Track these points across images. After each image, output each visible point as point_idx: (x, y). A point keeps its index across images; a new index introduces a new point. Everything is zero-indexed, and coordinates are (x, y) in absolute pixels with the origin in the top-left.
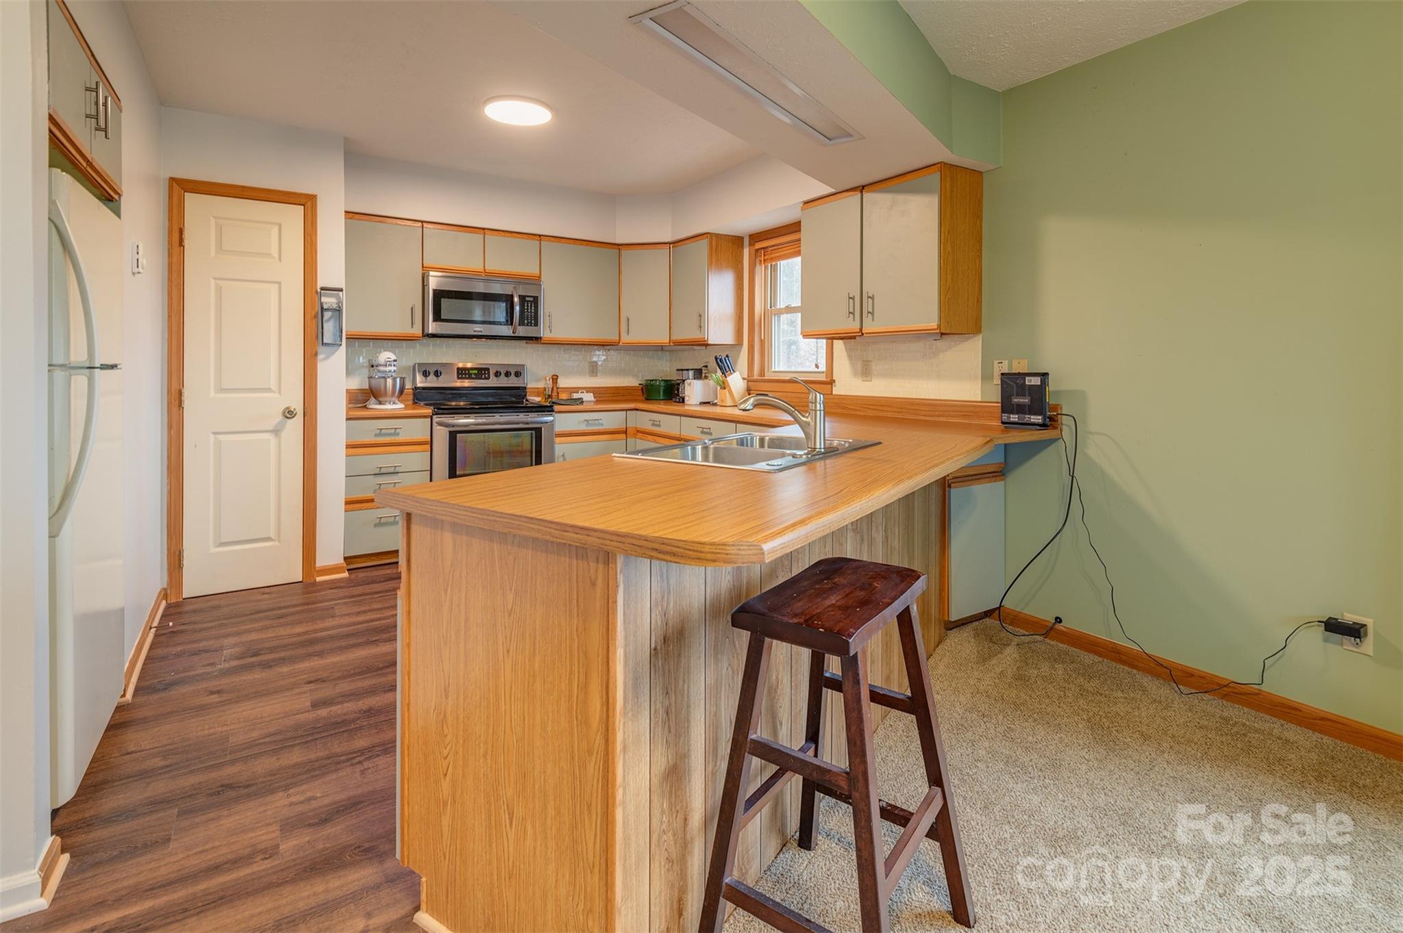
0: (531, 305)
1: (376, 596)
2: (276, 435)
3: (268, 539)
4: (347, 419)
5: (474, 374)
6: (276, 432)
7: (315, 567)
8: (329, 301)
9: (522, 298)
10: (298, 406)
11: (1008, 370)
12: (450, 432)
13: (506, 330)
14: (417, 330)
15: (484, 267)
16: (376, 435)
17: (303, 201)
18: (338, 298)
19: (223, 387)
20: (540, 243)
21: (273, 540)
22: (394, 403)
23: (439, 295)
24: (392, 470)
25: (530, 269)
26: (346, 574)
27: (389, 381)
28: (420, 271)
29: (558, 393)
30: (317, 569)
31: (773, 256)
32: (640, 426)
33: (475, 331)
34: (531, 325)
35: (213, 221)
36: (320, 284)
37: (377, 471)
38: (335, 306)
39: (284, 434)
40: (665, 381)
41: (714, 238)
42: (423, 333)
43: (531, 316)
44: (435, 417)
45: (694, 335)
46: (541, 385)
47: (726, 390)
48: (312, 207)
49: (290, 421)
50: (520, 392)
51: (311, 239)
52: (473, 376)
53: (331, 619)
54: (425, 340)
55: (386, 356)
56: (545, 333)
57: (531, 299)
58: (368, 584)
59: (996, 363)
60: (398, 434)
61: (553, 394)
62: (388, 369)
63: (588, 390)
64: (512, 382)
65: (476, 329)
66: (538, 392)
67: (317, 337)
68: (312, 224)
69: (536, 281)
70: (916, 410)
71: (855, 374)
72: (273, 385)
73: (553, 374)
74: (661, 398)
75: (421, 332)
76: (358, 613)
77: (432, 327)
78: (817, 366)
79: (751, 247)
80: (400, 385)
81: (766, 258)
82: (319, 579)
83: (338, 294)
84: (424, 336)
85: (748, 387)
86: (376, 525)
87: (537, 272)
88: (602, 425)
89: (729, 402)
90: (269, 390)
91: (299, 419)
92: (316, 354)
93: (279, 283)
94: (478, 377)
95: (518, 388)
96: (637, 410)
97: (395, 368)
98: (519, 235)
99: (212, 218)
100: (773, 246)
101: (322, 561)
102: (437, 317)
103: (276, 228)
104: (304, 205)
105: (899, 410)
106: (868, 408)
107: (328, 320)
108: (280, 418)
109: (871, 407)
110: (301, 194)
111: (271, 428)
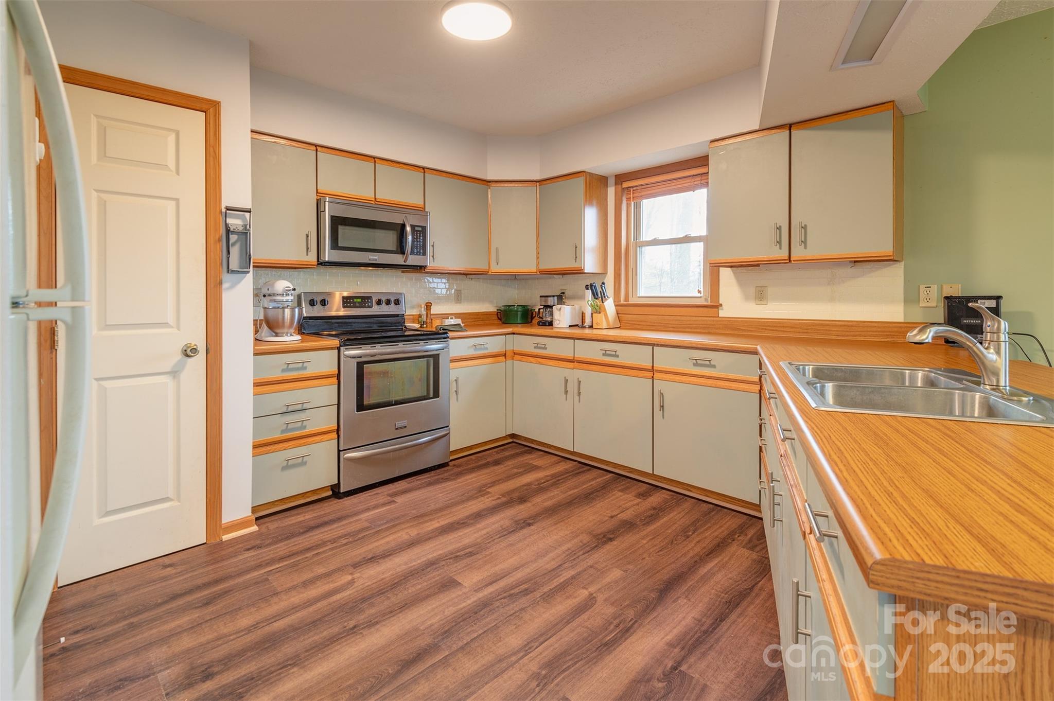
0: (420, 234)
1: (309, 555)
2: (174, 377)
3: (166, 499)
4: (255, 354)
5: (358, 302)
6: (174, 373)
7: (220, 526)
8: (235, 222)
9: (413, 227)
10: (200, 342)
11: (961, 293)
12: (358, 363)
13: (398, 259)
14: (312, 258)
15: (375, 196)
16: (283, 371)
17: (204, 107)
18: (244, 218)
19: (108, 323)
20: (424, 175)
21: (171, 500)
22: (291, 335)
23: (337, 222)
24: (299, 407)
25: (415, 199)
26: (255, 528)
27: (287, 312)
28: (314, 198)
29: (432, 320)
30: (223, 526)
31: (643, 194)
32: (517, 348)
33: (370, 260)
34: (420, 255)
35: (94, 120)
36: (225, 203)
37: (284, 410)
38: (241, 229)
39: (184, 376)
40: (523, 306)
41: (588, 176)
42: (318, 261)
43: (420, 245)
44: (342, 348)
45: (570, 264)
46: (415, 312)
47: (602, 314)
48: (215, 116)
49: (190, 360)
50: (399, 320)
51: (214, 152)
52: (358, 305)
53: (275, 599)
54: (322, 269)
55: (282, 285)
56: (430, 263)
57: (420, 229)
58: (288, 538)
59: (922, 288)
60: (305, 368)
61: (428, 321)
62: (285, 298)
63: (457, 316)
64: (391, 309)
65: (371, 257)
66: (413, 319)
67: (222, 264)
68: (215, 134)
69: (421, 211)
70: (827, 330)
71: (747, 298)
72: (171, 320)
73: (427, 301)
74: (519, 322)
75: (316, 260)
76: (305, 584)
77: (327, 256)
78: (699, 292)
79: (617, 186)
80: (299, 314)
81: (635, 195)
82: (226, 538)
83: (244, 215)
84: (318, 264)
85: (617, 311)
86: (284, 468)
87: (421, 203)
88: (487, 349)
89: (605, 326)
90: (165, 325)
91: (201, 358)
92: (221, 283)
93: (177, 200)
94: (362, 306)
95: (397, 316)
96: (514, 334)
97: (292, 298)
98: (405, 166)
99: (93, 118)
100: (642, 185)
101: (228, 517)
102: (335, 245)
103: (172, 138)
104: (205, 112)
105: (806, 331)
106: (766, 329)
107: (234, 244)
108: (179, 356)
109: (768, 328)
110: (203, 99)
111: (169, 370)
